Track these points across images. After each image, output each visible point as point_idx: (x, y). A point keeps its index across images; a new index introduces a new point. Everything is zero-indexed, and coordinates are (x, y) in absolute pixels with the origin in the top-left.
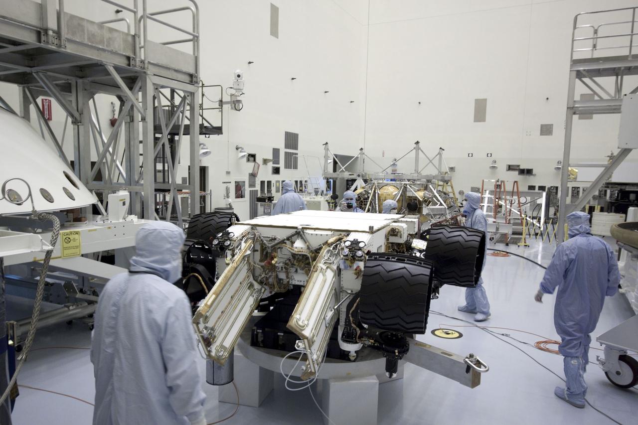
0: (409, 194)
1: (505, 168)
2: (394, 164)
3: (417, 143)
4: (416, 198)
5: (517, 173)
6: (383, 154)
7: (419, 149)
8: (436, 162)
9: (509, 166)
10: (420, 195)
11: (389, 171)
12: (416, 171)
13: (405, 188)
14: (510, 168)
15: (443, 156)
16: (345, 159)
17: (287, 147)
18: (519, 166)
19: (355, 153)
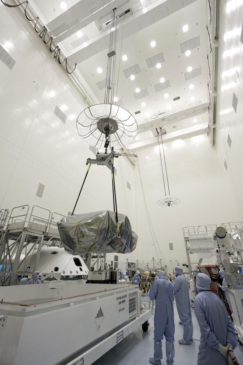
0: (152, 273)
1: (182, 265)
2: (147, 265)
3: (153, 258)
4: (154, 274)
5: (186, 267)
6: (144, 261)
7: (154, 260)
8: (159, 264)
9: (183, 264)
10: (155, 273)
11: (146, 267)
12: (154, 267)
13: (151, 271)
14: (184, 265)
15: (162, 262)
16: (132, 264)
17: (115, 260)
18: (186, 264)
19: (135, 262)
